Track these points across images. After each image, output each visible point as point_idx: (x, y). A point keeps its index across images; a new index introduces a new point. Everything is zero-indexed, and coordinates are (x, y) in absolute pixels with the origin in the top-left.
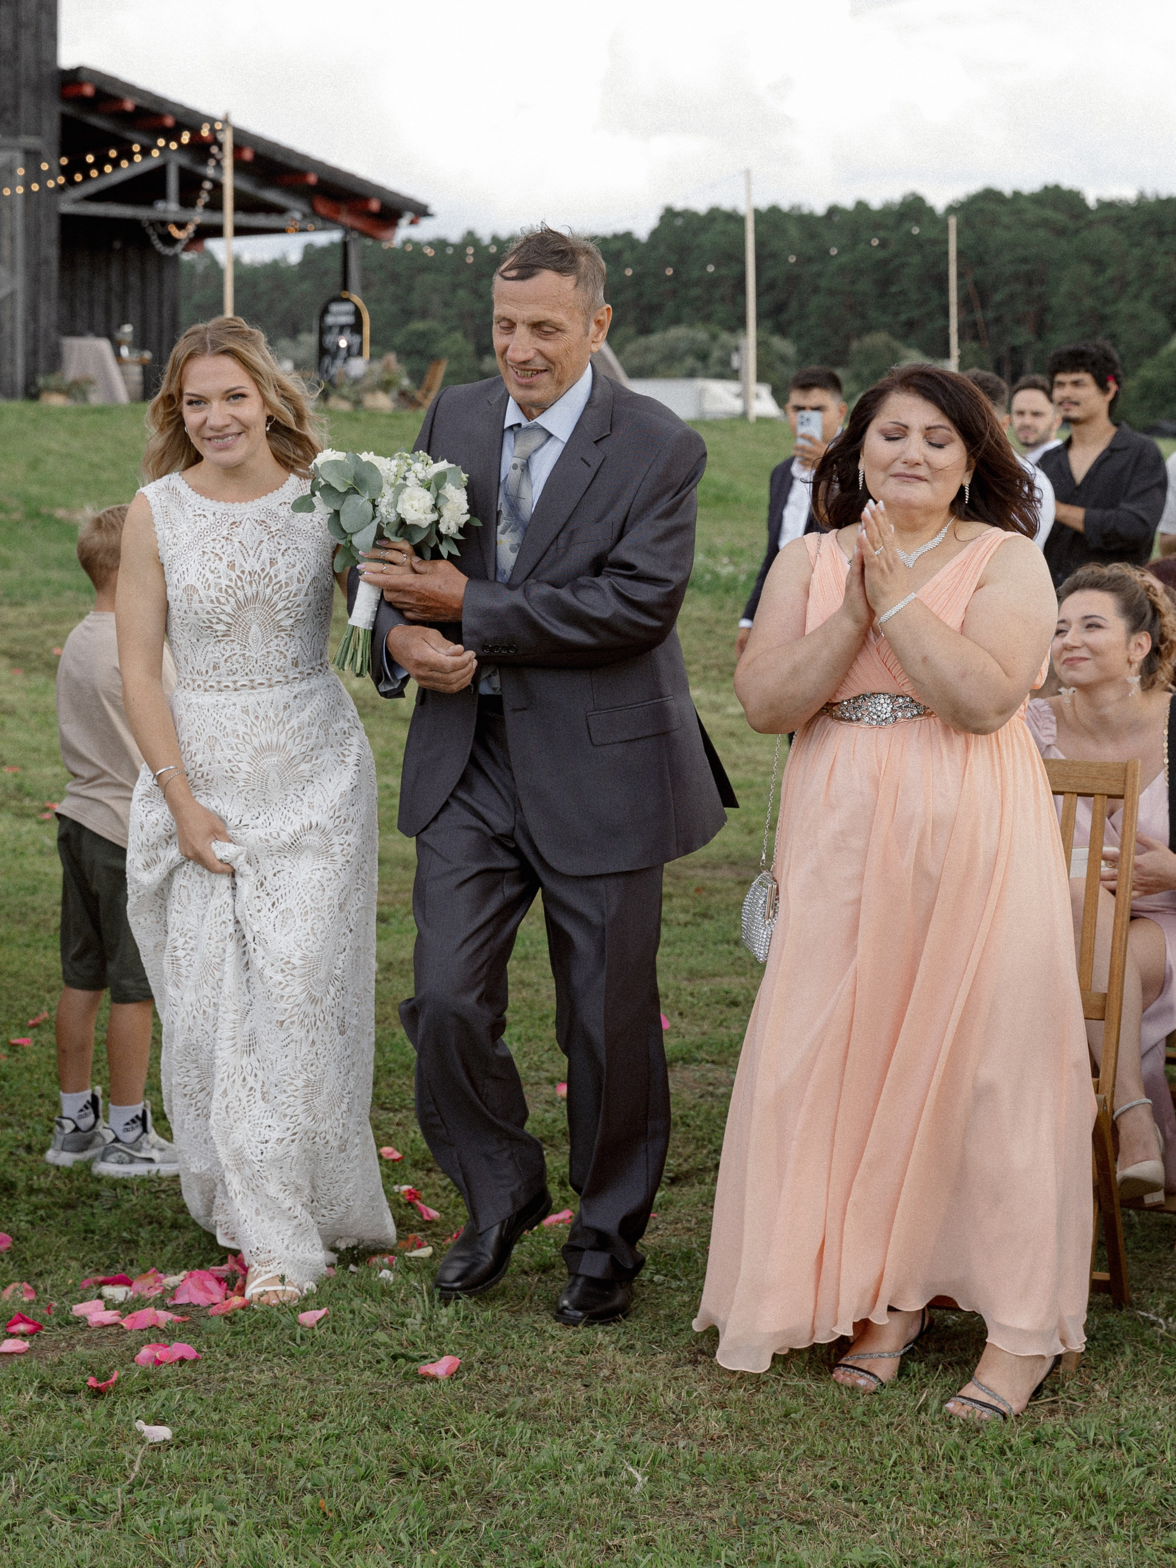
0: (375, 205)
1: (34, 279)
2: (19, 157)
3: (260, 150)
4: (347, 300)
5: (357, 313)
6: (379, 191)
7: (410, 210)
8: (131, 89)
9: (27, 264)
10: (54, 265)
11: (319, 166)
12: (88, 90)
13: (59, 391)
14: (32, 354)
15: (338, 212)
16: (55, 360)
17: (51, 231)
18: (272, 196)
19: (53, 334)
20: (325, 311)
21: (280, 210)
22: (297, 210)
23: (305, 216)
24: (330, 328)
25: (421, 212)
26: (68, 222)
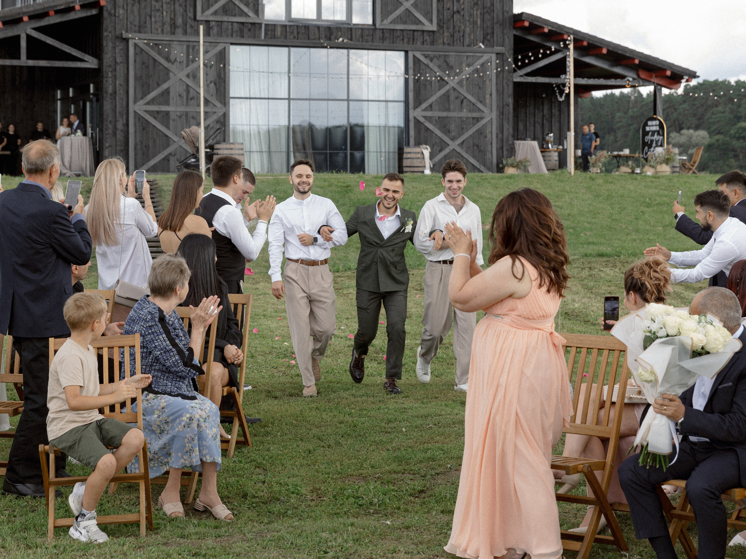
0: (668, 73)
1: (501, 114)
2: (494, 56)
3: (611, 49)
4: (655, 119)
5: (661, 125)
6: (671, 66)
7: (686, 75)
8: (547, 22)
9: (498, 106)
10: (511, 106)
11: (640, 55)
12: (526, 24)
13: (512, 166)
14: (500, 149)
15: (651, 77)
16: (512, 151)
17: (510, 90)
18: (618, 70)
19: (511, 139)
20: (646, 125)
21: (623, 77)
22: (630, 75)
23: (634, 79)
24: (648, 132)
25: (693, 75)
26: (517, 85)
